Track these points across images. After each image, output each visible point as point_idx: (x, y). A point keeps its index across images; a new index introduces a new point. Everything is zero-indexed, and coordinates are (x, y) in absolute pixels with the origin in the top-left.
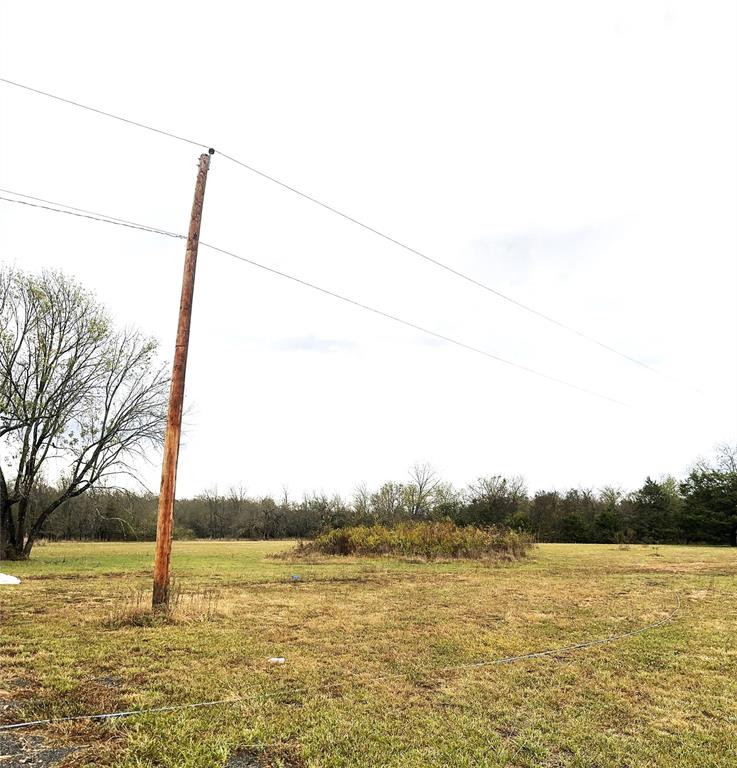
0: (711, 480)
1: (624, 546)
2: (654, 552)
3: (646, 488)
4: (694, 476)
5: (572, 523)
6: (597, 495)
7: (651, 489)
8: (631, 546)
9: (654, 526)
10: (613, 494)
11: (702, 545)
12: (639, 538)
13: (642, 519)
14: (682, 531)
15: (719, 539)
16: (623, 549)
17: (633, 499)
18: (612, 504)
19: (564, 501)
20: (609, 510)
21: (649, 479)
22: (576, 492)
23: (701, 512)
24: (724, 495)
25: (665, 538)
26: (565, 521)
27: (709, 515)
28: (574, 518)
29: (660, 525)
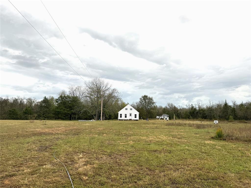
0: (66, 98)
1: (32, 121)
2: (44, 123)
3: (44, 100)
4: (61, 97)
5: (13, 112)
6: (25, 101)
7: (46, 101)
8: (35, 121)
9: (45, 114)
10: (31, 102)
11: (60, 120)
12: (39, 117)
13: (41, 111)
14: (54, 115)
15: (65, 118)
16: (32, 122)
17: (39, 104)
18: (31, 105)
19: (11, 103)
20: (29, 107)
21: (45, 97)
22: (17, 100)
23: (62, 109)
24: (70, 103)
25: (48, 118)
26: (10, 111)
27: (64, 110)
28: (14, 110)
29: (47, 113)
